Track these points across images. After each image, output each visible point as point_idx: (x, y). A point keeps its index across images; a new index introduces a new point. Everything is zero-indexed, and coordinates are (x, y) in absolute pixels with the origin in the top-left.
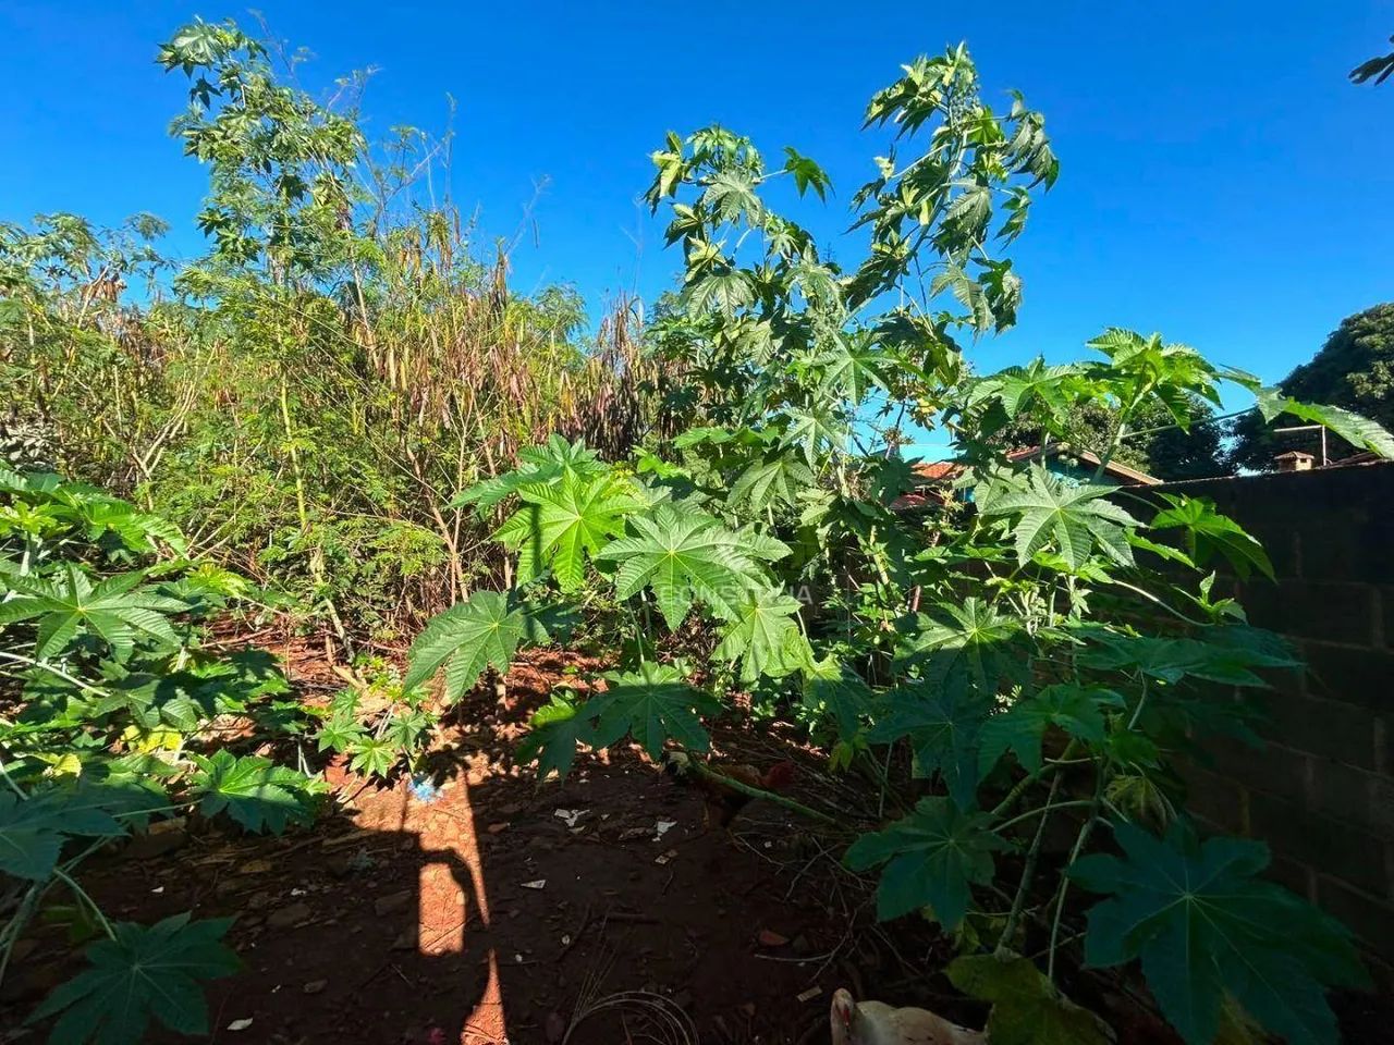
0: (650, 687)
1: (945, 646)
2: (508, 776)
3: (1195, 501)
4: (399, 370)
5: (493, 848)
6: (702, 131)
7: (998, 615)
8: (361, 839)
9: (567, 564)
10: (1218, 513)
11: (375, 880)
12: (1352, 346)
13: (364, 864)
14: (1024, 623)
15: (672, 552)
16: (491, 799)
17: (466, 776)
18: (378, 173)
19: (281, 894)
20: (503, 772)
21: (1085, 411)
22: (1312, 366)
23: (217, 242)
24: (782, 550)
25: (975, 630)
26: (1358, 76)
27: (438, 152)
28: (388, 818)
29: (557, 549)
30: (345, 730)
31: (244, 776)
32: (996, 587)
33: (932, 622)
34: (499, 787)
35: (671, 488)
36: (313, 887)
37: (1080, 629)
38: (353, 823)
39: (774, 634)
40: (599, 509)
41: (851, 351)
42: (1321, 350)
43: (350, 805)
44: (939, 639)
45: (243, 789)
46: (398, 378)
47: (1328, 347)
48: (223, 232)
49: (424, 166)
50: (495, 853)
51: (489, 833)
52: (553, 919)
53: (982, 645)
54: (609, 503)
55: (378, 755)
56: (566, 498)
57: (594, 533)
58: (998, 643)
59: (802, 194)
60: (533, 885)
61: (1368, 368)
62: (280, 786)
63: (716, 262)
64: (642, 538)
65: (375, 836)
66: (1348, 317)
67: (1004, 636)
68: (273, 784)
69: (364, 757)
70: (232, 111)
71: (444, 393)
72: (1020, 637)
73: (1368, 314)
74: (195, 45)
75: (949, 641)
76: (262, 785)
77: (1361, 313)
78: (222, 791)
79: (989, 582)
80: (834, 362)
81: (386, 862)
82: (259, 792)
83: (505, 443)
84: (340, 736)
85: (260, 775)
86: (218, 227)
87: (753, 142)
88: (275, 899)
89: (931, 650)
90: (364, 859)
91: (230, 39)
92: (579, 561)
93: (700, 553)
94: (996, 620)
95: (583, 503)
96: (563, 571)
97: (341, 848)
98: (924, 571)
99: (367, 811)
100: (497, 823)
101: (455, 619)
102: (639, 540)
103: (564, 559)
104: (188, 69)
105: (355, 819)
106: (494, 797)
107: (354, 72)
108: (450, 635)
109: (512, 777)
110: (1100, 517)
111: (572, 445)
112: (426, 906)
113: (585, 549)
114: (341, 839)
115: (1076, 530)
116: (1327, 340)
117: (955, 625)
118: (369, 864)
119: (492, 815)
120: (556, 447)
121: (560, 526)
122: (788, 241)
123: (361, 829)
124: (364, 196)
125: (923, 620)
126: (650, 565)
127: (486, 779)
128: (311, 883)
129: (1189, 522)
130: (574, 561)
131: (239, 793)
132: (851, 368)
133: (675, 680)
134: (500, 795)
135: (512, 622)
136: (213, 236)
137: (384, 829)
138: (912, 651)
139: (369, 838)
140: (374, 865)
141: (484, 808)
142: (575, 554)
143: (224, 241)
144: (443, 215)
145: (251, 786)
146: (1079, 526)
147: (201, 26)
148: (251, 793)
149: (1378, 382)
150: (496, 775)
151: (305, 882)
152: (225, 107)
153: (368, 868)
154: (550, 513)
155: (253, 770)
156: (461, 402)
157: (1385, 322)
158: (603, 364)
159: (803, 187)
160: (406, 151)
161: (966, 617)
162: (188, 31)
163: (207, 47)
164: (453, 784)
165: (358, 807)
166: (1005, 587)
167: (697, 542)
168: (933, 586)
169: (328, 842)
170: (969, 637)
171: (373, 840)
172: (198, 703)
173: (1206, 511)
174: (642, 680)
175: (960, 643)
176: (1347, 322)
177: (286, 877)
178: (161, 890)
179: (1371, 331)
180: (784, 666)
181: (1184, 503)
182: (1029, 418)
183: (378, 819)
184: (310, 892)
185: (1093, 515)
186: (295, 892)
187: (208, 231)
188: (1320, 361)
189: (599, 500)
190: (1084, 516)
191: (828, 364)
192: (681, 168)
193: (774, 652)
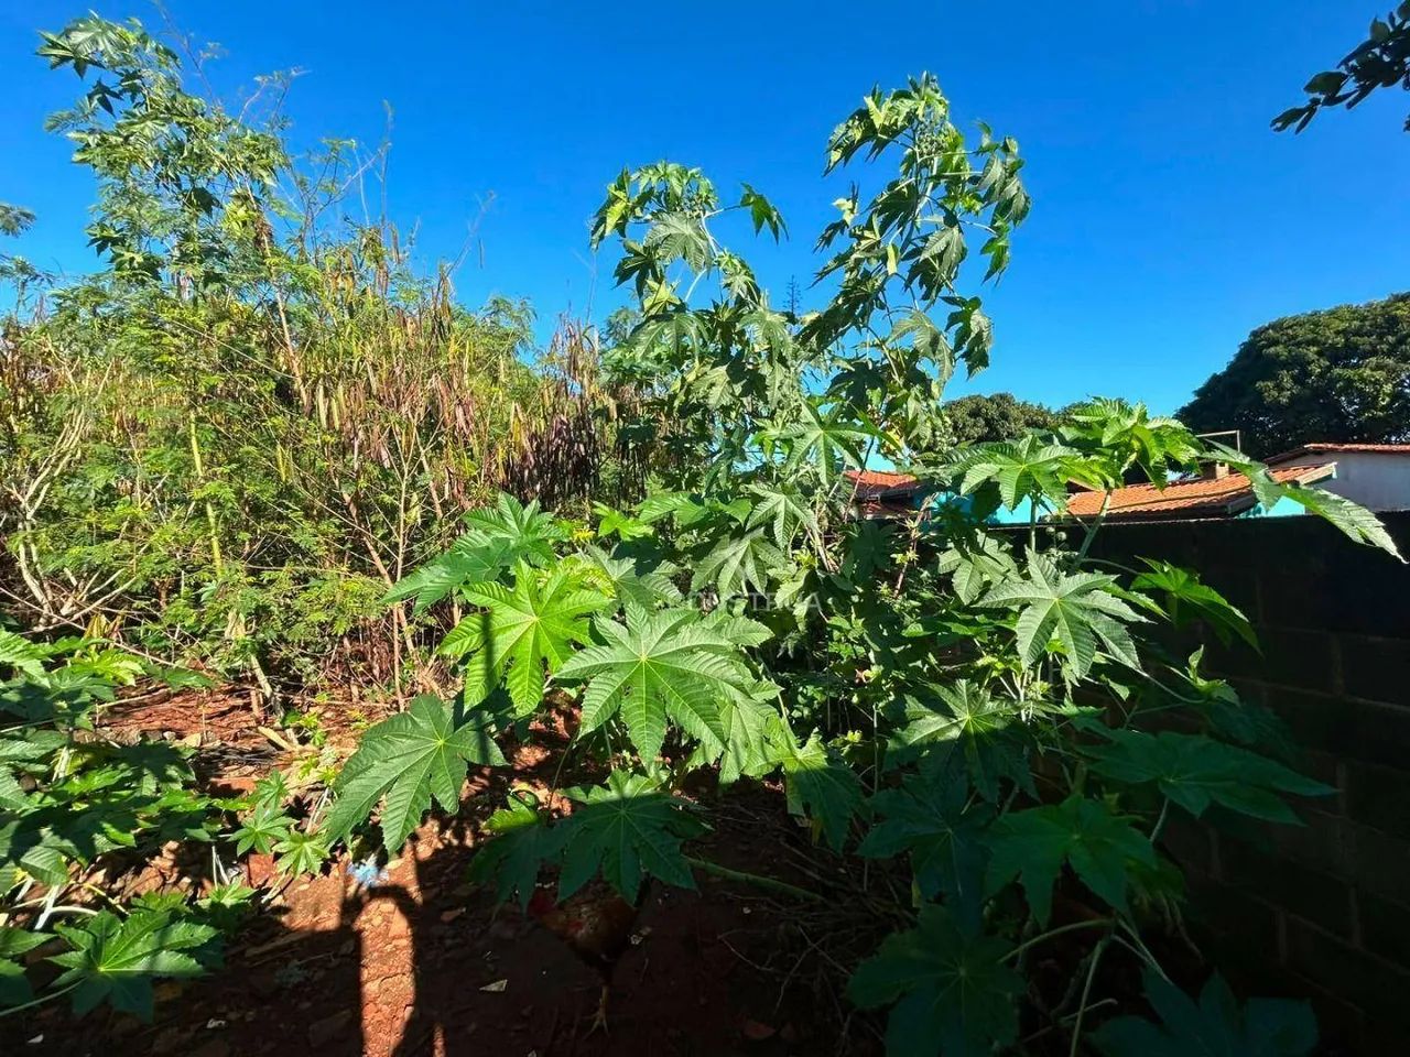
0: (624, 801)
1: (941, 738)
2: (462, 846)
3: (1179, 571)
4: (329, 408)
5: (448, 942)
6: (647, 168)
7: (992, 699)
8: (290, 945)
9: (523, 681)
10: (1202, 583)
11: (309, 999)
12: (1259, 355)
13: (296, 980)
14: (1018, 708)
15: (643, 659)
16: (444, 879)
17: (414, 849)
18: (302, 183)
19: (193, 1027)
20: (455, 842)
21: (1027, 417)
22: (1225, 374)
23: (112, 261)
24: (761, 634)
25: (968, 717)
26: (1279, 125)
27: (373, 164)
28: (324, 914)
29: (511, 661)
30: (269, 825)
31: (132, 944)
32: (988, 668)
33: (923, 708)
34: (452, 862)
35: (634, 561)
36: (233, 1016)
37: (1076, 715)
38: (281, 924)
39: (754, 725)
40: (557, 608)
41: (821, 423)
42: (1232, 359)
43: (279, 901)
44: (933, 729)
45: (129, 962)
46: (329, 416)
47: (1239, 357)
48: (118, 249)
49: (355, 177)
50: (448, 950)
51: (443, 923)
52: (517, 1031)
53: (978, 735)
54: (571, 600)
55: (309, 851)
56: (520, 598)
57: (553, 637)
58: (994, 733)
59: (758, 231)
60: (493, 987)
61: (1274, 377)
62: (179, 951)
63: (670, 303)
64: (609, 645)
65: (307, 939)
66: (1256, 329)
67: (999, 725)
68: (171, 948)
69: (293, 856)
70: (134, 116)
71: (383, 428)
72: (1015, 723)
73: (1272, 326)
74: (94, 41)
75: (942, 731)
76: (155, 953)
77: (1267, 325)
78: (102, 969)
79: (980, 663)
80: (802, 436)
81: (321, 974)
82: (152, 964)
83: (450, 483)
84: (263, 833)
85: (155, 939)
86: (113, 245)
87: (706, 173)
88: (187, 1036)
89: (925, 742)
90: (294, 973)
91: (132, 38)
92: (537, 674)
93: (675, 659)
94: (991, 706)
95: (540, 602)
96: (520, 688)
97: (269, 958)
98: (909, 646)
99: (299, 907)
100: (450, 908)
101: (391, 738)
102: (606, 648)
103: (519, 674)
104: (80, 67)
105: (284, 919)
106: (447, 875)
107: (275, 73)
108: (386, 761)
109: (467, 848)
110: (1101, 612)
111: (525, 506)
112: (369, 1029)
113: (545, 660)
114: (269, 946)
115: (1078, 627)
116: (1237, 351)
117: (946, 712)
118: (302, 979)
119: (446, 898)
120: (506, 510)
121: (514, 630)
122: (746, 283)
123: (289, 931)
124: (285, 212)
125: (912, 705)
126: (618, 679)
127: (437, 851)
128: (232, 1010)
129: (1172, 589)
130: (532, 675)
131: (125, 969)
132: (821, 441)
133: (649, 791)
134: (453, 872)
135: (461, 739)
136: (108, 253)
137: (319, 928)
138: (905, 744)
139: (301, 942)
140: (307, 979)
141: (436, 890)
142: (532, 665)
143: (119, 260)
144: (378, 232)
145: (140, 957)
146: (1081, 623)
147: (98, 22)
148: (140, 966)
149: (1283, 389)
150: (449, 846)
151: (224, 1009)
152: (126, 112)
153: (297, 986)
154: (503, 615)
155: (142, 934)
156: (401, 439)
157: (1287, 334)
158: (557, 394)
159: (759, 225)
160: (335, 164)
161: (958, 702)
162: (81, 25)
163: (108, 44)
164: (400, 862)
165: (287, 904)
166: (996, 669)
167: (671, 646)
168: (919, 663)
169: (252, 951)
170: (963, 725)
171: (306, 943)
172: (71, 845)
173: (1190, 580)
174: (613, 795)
175: (955, 733)
176: (1255, 334)
177: (201, 1003)
178: (39, 1039)
179: (1275, 343)
180: (766, 759)
181: (1166, 569)
182: (975, 425)
183: (310, 917)
184: (229, 1021)
185: (1094, 610)
186: (212, 1024)
187: (101, 249)
188: (1233, 368)
189: (559, 597)
190: (1084, 609)
191: (798, 438)
192: (626, 207)
193: (754, 745)
